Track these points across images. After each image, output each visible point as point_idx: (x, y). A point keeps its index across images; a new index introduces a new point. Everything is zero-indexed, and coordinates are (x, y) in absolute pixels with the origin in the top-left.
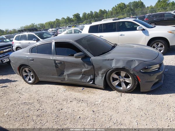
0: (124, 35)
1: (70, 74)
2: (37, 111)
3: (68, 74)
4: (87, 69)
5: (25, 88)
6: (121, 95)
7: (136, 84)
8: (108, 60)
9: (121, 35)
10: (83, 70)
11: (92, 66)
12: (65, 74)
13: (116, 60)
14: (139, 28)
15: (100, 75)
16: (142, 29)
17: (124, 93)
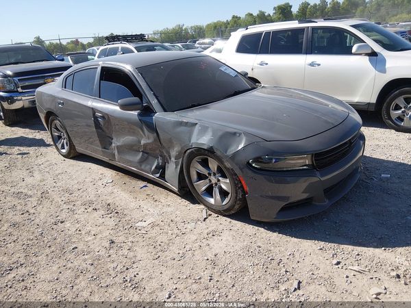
0: (319, 65)
1: (121, 146)
2: (22, 214)
3: (118, 147)
4: (148, 141)
5: (48, 163)
6: (205, 219)
7: (240, 196)
8: (186, 124)
9: (312, 64)
10: (143, 142)
11: (155, 134)
12: (113, 145)
13: (200, 126)
14: (359, 48)
15: (173, 159)
16: (370, 52)
17: (216, 215)
